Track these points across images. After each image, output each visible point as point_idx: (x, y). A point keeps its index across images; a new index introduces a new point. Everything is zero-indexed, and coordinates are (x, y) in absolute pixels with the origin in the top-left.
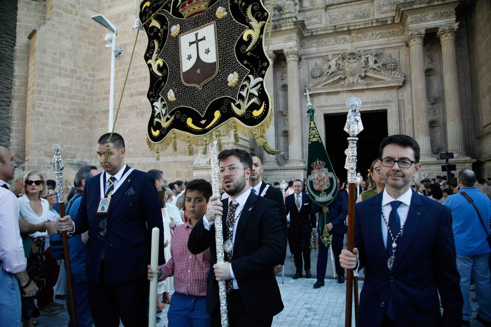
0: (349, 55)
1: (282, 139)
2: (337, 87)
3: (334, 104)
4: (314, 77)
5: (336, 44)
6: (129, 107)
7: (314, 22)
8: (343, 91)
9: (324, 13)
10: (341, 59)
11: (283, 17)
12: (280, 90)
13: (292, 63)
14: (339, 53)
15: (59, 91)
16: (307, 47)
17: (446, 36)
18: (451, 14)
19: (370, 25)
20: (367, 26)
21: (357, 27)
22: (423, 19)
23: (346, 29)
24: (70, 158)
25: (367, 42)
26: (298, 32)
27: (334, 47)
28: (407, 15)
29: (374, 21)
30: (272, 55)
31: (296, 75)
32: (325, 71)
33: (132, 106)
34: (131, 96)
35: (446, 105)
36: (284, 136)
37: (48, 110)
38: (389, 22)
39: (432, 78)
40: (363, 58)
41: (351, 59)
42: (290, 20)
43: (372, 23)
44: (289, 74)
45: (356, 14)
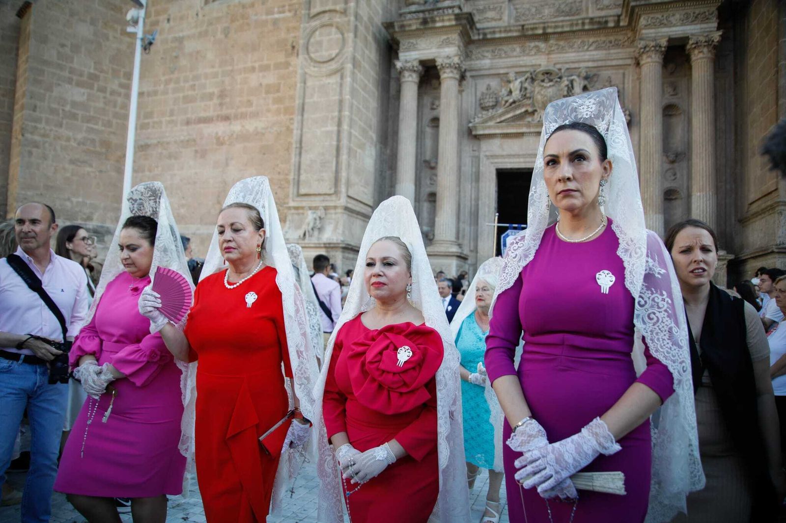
0: (543, 74)
1: (426, 206)
2: (520, 126)
3: (513, 153)
4: (484, 108)
5: (524, 56)
6: (182, 141)
7: (490, 17)
8: (530, 133)
9: (507, 3)
10: (529, 80)
11: (440, 5)
12: (428, 126)
13: (448, 82)
14: (527, 69)
15: (68, 108)
16: (476, 58)
17: (700, 52)
18: (710, 17)
19: (580, 27)
20: (575, 28)
21: (559, 30)
22: (665, 21)
23: (540, 32)
24: (82, 219)
25: (573, 54)
26: (461, 32)
27: (519, 61)
28: (639, 13)
29: (587, 21)
30: (417, 67)
31: (453, 103)
32: (502, 98)
33: (188, 141)
34: (188, 123)
35: (693, 165)
36: (430, 201)
37: (47, 139)
38: (611, 24)
39: (674, 120)
40: (564, 81)
41: (546, 81)
42: (450, 11)
43: (583, 24)
44: (443, 101)
45: (559, 7)
